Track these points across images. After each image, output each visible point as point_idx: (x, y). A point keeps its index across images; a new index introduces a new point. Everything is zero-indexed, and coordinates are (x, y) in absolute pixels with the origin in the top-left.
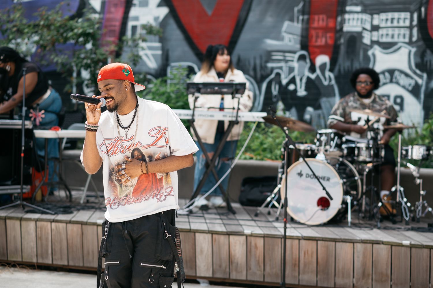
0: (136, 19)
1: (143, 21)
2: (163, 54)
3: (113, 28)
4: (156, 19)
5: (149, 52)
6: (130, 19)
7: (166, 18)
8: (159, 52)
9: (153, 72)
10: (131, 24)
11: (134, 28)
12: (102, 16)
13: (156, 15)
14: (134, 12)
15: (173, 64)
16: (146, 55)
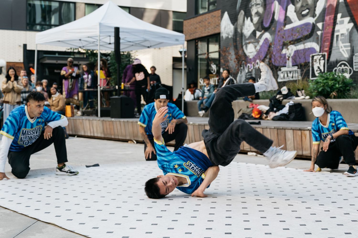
0: (338, 31)
1: (341, 32)
2: (351, 49)
3: (328, 38)
4: (348, 30)
5: (345, 49)
6: (335, 31)
7: (352, 28)
8: (349, 48)
9: (346, 59)
10: (336, 34)
11: (337, 36)
12: (322, 32)
13: (348, 28)
14: (337, 28)
15: (356, 54)
16: (343, 50)
